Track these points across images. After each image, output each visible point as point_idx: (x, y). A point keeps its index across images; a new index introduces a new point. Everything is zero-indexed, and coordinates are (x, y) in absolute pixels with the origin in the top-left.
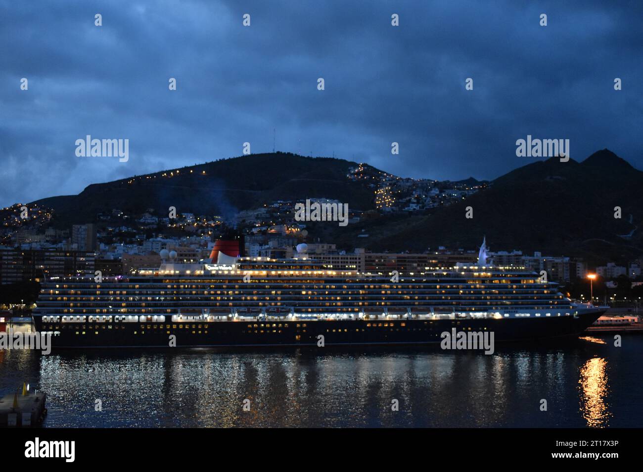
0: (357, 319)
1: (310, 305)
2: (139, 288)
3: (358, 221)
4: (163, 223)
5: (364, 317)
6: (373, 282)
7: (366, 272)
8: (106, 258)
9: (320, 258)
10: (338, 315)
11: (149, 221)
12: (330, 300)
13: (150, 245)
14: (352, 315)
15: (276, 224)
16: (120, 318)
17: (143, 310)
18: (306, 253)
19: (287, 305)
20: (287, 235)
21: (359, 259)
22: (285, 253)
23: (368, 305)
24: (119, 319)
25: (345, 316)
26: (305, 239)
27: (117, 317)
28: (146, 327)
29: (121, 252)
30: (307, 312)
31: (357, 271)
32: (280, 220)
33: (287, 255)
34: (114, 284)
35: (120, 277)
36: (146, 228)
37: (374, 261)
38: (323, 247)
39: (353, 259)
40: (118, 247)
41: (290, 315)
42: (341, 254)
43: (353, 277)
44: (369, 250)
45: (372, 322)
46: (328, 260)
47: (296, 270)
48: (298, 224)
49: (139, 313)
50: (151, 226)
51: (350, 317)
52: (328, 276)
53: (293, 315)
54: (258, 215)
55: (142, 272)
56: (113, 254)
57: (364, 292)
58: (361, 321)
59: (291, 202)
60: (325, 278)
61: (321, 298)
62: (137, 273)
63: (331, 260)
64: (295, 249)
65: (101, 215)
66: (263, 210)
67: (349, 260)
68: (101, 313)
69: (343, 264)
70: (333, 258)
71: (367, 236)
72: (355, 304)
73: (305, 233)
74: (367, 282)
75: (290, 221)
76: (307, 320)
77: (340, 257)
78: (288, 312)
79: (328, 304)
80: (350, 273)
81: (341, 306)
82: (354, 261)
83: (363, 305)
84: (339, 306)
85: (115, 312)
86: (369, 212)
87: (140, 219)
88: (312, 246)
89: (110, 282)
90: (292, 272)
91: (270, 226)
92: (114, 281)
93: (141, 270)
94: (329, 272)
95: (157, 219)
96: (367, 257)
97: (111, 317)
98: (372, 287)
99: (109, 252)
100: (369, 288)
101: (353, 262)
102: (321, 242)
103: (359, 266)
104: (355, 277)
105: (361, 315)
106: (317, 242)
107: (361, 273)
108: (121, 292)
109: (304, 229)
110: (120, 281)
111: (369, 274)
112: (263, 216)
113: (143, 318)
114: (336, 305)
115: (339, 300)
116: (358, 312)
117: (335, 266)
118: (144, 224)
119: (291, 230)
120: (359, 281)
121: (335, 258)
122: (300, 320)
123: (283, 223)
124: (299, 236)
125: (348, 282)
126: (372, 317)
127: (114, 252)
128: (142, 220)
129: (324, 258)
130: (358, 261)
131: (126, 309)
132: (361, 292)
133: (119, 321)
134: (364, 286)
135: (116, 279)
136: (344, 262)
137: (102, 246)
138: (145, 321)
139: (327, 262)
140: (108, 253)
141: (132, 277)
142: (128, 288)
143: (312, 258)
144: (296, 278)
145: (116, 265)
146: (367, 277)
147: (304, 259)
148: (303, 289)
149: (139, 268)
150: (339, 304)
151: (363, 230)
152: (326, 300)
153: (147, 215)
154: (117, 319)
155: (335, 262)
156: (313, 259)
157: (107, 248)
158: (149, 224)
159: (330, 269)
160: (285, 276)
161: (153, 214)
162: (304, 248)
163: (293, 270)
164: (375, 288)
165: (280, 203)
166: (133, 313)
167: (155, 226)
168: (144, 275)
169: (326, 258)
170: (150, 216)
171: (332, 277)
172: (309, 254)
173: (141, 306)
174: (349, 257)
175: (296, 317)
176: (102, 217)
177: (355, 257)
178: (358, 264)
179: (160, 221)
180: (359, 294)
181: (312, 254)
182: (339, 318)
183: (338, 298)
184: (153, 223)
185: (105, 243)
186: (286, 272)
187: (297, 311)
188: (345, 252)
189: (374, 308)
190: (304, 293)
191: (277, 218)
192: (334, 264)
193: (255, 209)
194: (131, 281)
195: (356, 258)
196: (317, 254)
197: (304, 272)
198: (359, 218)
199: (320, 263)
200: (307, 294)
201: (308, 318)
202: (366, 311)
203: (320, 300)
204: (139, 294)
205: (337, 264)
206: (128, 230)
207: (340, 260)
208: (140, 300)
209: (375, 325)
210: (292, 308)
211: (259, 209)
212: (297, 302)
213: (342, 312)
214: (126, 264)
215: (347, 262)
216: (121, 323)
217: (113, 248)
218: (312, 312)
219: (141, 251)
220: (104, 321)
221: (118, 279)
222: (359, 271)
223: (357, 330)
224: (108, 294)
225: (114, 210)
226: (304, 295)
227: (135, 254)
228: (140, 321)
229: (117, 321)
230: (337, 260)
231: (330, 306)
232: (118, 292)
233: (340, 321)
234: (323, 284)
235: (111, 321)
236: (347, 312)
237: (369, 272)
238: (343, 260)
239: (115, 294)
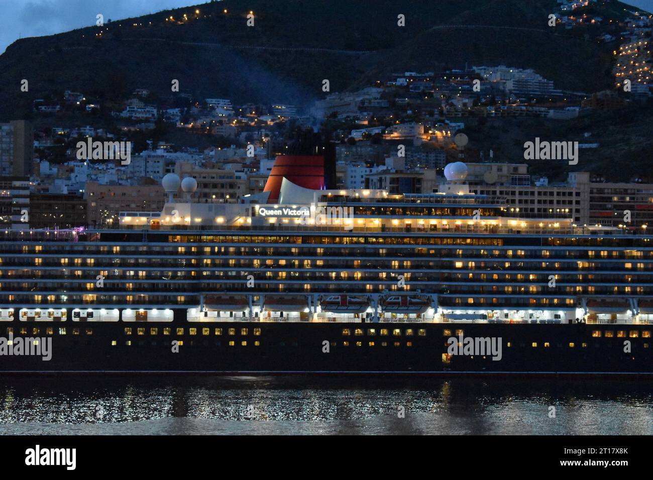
0: (570, 321)
1: (471, 292)
2: (122, 252)
3: (577, 114)
4: (168, 118)
5: (586, 317)
6: (606, 243)
7: (591, 223)
8: (52, 190)
9: (494, 192)
10: (530, 311)
11: (138, 115)
12: (514, 280)
13: (142, 163)
14: (561, 313)
15: (402, 122)
16: (83, 313)
17: (130, 298)
18: (464, 183)
19: (422, 291)
20: (425, 145)
21: (578, 194)
22: (419, 181)
23: (596, 292)
24: (82, 315)
25: (545, 315)
26: (462, 152)
27: (77, 310)
28: (135, 332)
29: (83, 178)
30: (466, 305)
31: (572, 220)
32: (409, 112)
33: (425, 185)
34: (70, 243)
35: (81, 229)
36: (133, 129)
37: (609, 199)
38: (500, 170)
39: (564, 194)
40: (76, 168)
41: (430, 312)
42: (537, 184)
43: (563, 233)
44: (600, 175)
45: (603, 328)
46: (510, 197)
47: (442, 216)
48: (447, 122)
49: (122, 304)
50: (143, 126)
51: (557, 316)
52: (511, 230)
53: (436, 312)
54: (363, 102)
55: (127, 220)
56: (67, 182)
57: (587, 265)
58: (581, 325)
59: (431, 74)
60: (503, 234)
61: (495, 277)
62: (116, 222)
63: (517, 197)
64: (440, 173)
65: (41, 104)
66: (374, 92)
67: (555, 198)
68: (45, 303)
69: (542, 206)
70: (520, 193)
71: (594, 145)
72: (568, 289)
73: (462, 140)
74: (594, 243)
75: (432, 114)
76: (464, 321)
77: (536, 190)
78: (426, 304)
79: (510, 289)
80: (557, 225)
81: (538, 293)
82: (567, 198)
83: (585, 291)
84: (533, 293)
85: (72, 302)
86: (600, 94)
87: (121, 112)
88: (477, 168)
89: (61, 240)
90: (433, 222)
91: (388, 125)
92: (68, 239)
93: (123, 215)
94: (513, 223)
95: (155, 111)
96: (595, 191)
97: (64, 310)
98: (604, 253)
99: (58, 178)
100: (597, 256)
101: (564, 202)
102: (496, 159)
103: (577, 211)
104: (568, 232)
105: (580, 314)
106: (487, 158)
107: (580, 225)
108: (84, 260)
109: (459, 131)
110: (82, 238)
111: (598, 227)
112: (375, 103)
113: (129, 314)
114: (527, 292)
115: (533, 281)
116: (573, 307)
117: (526, 209)
118: (129, 121)
119: (434, 133)
120: (577, 240)
121: (526, 193)
122: (450, 321)
123: (416, 119)
124: (451, 146)
125: (552, 244)
126: (604, 317)
127: (69, 179)
128: (125, 114)
129: (501, 193)
130: (574, 198)
131: (95, 296)
132: (580, 264)
133: (82, 318)
134: (587, 251)
135: (74, 233)
136: (545, 202)
137: (45, 166)
138: (134, 320)
139: (508, 202)
140: (58, 182)
141: (106, 231)
142: (98, 252)
143: (476, 192)
144: (442, 234)
145: (73, 207)
146: (594, 233)
147: (461, 193)
148: (457, 256)
149: (119, 213)
150: (533, 288)
151: (586, 135)
152: (504, 280)
153: (135, 103)
154: (77, 315)
155: (526, 201)
156: (479, 195)
157: (55, 170)
158: (139, 121)
159: (514, 216)
160: (419, 229)
161: (147, 101)
162: (459, 171)
163: (436, 216)
164: (610, 256)
165: (410, 77)
166: (108, 304)
167: (152, 126)
168: (130, 227)
169: (507, 193)
170: (142, 105)
171: (519, 232)
172: (470, 184)
173: (125, 290)
174: (555, 190)
175: (443, 315)
176: (43, 108)
177: (567, 191)
178: (574, 206)
179: (161, 116)
180: (577, 269)
181: (476, 184)
182: (534, 319)
183: (531, 277)
184: (147, 120)
185: (49, 161)
186: (421, 222)
187: (445, 303)
188: (546, 180)
189: (609, 298)
190: (459, 264)
191: (404, 108)
192: (524, 206)
193: (358, 89)
194: (105, 238)
195: (570, 194)
196: (487, 184)
197: (459, 222)
198: (577, 109)
199: (493, 202)
200: (465, 268)
201: (467, 316)
202: (591, 304)
203: (493, 280)
204: (120, 265)
205: (530, 206)
206: (97, 133)
207: (536, 198)
208: (123, 277)
209: (609, 335)
210: (435, 297)
211: (365, 90)
212: (445, 284)
213: (539, 306)
214: (93, 204)
215: (551, 202)
216: (84, 324)
217: (67, 171)
218: (476, 305)
219: (125, 177)
220: (51, 319)
221: (78, 233)
222: (577, 220)
223: (572, 344)
224: (60, 265)
225: (68, 93)
226: (459, 269)
227: (112, 183)
228: (124, 320)
229: (77, 320)
230: (529, 198)
231: (514, 292)
232: (78, 261)
233: (534, 324)
234: (500, 246)
235: (64, 319)
236: (551, 306)
237: (598, 222)
238: (543, 198)
239: (71, 264)
